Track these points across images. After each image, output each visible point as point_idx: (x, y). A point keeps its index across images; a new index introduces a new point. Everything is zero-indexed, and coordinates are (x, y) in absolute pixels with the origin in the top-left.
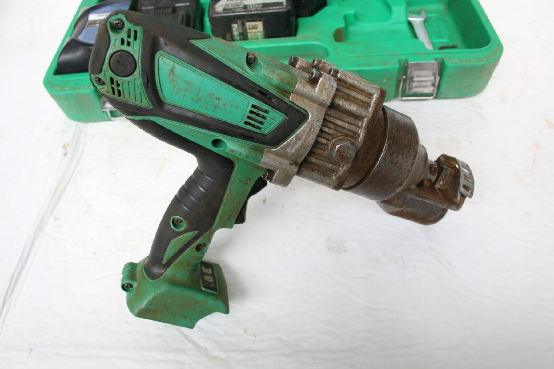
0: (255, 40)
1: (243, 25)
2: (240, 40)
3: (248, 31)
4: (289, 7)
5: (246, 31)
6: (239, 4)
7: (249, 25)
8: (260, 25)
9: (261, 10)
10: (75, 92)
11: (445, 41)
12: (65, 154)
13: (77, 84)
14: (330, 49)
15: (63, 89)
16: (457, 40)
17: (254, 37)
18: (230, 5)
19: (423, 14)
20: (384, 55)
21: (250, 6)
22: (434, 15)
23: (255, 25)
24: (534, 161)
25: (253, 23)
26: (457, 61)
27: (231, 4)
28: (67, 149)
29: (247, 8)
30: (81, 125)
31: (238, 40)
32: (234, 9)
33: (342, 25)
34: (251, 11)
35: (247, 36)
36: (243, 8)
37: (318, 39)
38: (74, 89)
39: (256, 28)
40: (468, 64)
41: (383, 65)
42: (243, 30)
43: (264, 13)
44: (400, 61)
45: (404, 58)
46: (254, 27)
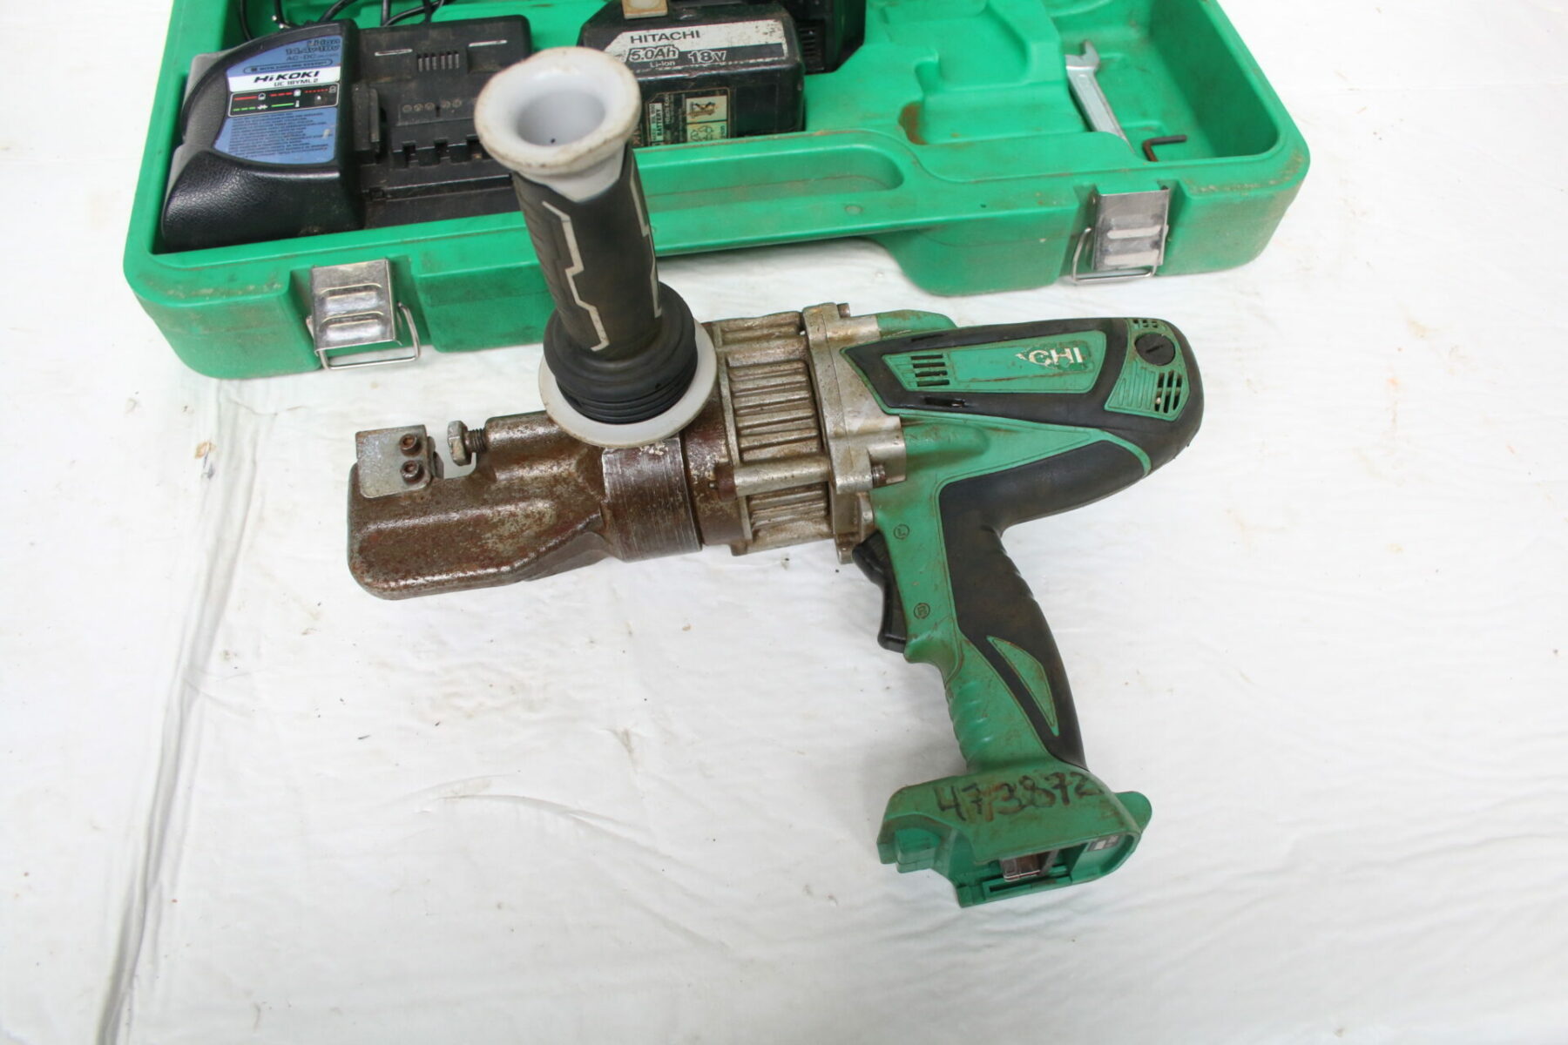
0: (704, 143)
1: (678, 103)
2: (665, 142)
3: (689, 119)
4: (798, 59)
5: (684, 120)
6: (665, 50)
7: (692, 105)
8: (720, 104)
9: (726, 67)
10: (232, 300)
11: (1154, 125)
12: (210, 475)
13: (232, 279)
14: (903, 164)
15: (192, 294)
16: (1182, 122)
17: (702, 135)
18: (642, 53)
19: (1090, 50)
20: (1039, 177)
21: (695, 55)
22: (1117, 55)
23: (710, 104)
24: (1394, 420)
25: (703, 101)
26: (1212, 187)
27: (644, 49)
28: (212, 457)
29: (689, 62)
30: (231, 387)
31: (658, 143)
32: (654, 63)
33: (915, 96)
34: (701, 69)
35: (685, 131)
36: (678, 62)
37: (866, 137)
38: (229, 293)
39: (711, 113)
40: (1236, 197)
41: (1041, 203)
42: (676, 117)
43: (733, 75)
44: (1078, 190)
45: (1087, 182)
46: (705, 109)
